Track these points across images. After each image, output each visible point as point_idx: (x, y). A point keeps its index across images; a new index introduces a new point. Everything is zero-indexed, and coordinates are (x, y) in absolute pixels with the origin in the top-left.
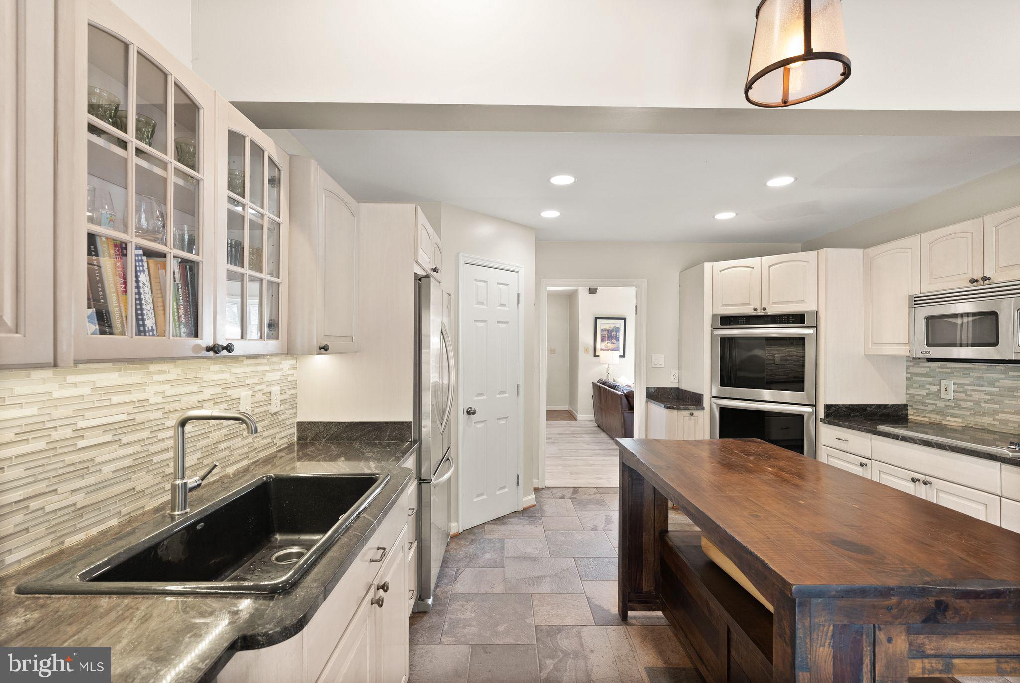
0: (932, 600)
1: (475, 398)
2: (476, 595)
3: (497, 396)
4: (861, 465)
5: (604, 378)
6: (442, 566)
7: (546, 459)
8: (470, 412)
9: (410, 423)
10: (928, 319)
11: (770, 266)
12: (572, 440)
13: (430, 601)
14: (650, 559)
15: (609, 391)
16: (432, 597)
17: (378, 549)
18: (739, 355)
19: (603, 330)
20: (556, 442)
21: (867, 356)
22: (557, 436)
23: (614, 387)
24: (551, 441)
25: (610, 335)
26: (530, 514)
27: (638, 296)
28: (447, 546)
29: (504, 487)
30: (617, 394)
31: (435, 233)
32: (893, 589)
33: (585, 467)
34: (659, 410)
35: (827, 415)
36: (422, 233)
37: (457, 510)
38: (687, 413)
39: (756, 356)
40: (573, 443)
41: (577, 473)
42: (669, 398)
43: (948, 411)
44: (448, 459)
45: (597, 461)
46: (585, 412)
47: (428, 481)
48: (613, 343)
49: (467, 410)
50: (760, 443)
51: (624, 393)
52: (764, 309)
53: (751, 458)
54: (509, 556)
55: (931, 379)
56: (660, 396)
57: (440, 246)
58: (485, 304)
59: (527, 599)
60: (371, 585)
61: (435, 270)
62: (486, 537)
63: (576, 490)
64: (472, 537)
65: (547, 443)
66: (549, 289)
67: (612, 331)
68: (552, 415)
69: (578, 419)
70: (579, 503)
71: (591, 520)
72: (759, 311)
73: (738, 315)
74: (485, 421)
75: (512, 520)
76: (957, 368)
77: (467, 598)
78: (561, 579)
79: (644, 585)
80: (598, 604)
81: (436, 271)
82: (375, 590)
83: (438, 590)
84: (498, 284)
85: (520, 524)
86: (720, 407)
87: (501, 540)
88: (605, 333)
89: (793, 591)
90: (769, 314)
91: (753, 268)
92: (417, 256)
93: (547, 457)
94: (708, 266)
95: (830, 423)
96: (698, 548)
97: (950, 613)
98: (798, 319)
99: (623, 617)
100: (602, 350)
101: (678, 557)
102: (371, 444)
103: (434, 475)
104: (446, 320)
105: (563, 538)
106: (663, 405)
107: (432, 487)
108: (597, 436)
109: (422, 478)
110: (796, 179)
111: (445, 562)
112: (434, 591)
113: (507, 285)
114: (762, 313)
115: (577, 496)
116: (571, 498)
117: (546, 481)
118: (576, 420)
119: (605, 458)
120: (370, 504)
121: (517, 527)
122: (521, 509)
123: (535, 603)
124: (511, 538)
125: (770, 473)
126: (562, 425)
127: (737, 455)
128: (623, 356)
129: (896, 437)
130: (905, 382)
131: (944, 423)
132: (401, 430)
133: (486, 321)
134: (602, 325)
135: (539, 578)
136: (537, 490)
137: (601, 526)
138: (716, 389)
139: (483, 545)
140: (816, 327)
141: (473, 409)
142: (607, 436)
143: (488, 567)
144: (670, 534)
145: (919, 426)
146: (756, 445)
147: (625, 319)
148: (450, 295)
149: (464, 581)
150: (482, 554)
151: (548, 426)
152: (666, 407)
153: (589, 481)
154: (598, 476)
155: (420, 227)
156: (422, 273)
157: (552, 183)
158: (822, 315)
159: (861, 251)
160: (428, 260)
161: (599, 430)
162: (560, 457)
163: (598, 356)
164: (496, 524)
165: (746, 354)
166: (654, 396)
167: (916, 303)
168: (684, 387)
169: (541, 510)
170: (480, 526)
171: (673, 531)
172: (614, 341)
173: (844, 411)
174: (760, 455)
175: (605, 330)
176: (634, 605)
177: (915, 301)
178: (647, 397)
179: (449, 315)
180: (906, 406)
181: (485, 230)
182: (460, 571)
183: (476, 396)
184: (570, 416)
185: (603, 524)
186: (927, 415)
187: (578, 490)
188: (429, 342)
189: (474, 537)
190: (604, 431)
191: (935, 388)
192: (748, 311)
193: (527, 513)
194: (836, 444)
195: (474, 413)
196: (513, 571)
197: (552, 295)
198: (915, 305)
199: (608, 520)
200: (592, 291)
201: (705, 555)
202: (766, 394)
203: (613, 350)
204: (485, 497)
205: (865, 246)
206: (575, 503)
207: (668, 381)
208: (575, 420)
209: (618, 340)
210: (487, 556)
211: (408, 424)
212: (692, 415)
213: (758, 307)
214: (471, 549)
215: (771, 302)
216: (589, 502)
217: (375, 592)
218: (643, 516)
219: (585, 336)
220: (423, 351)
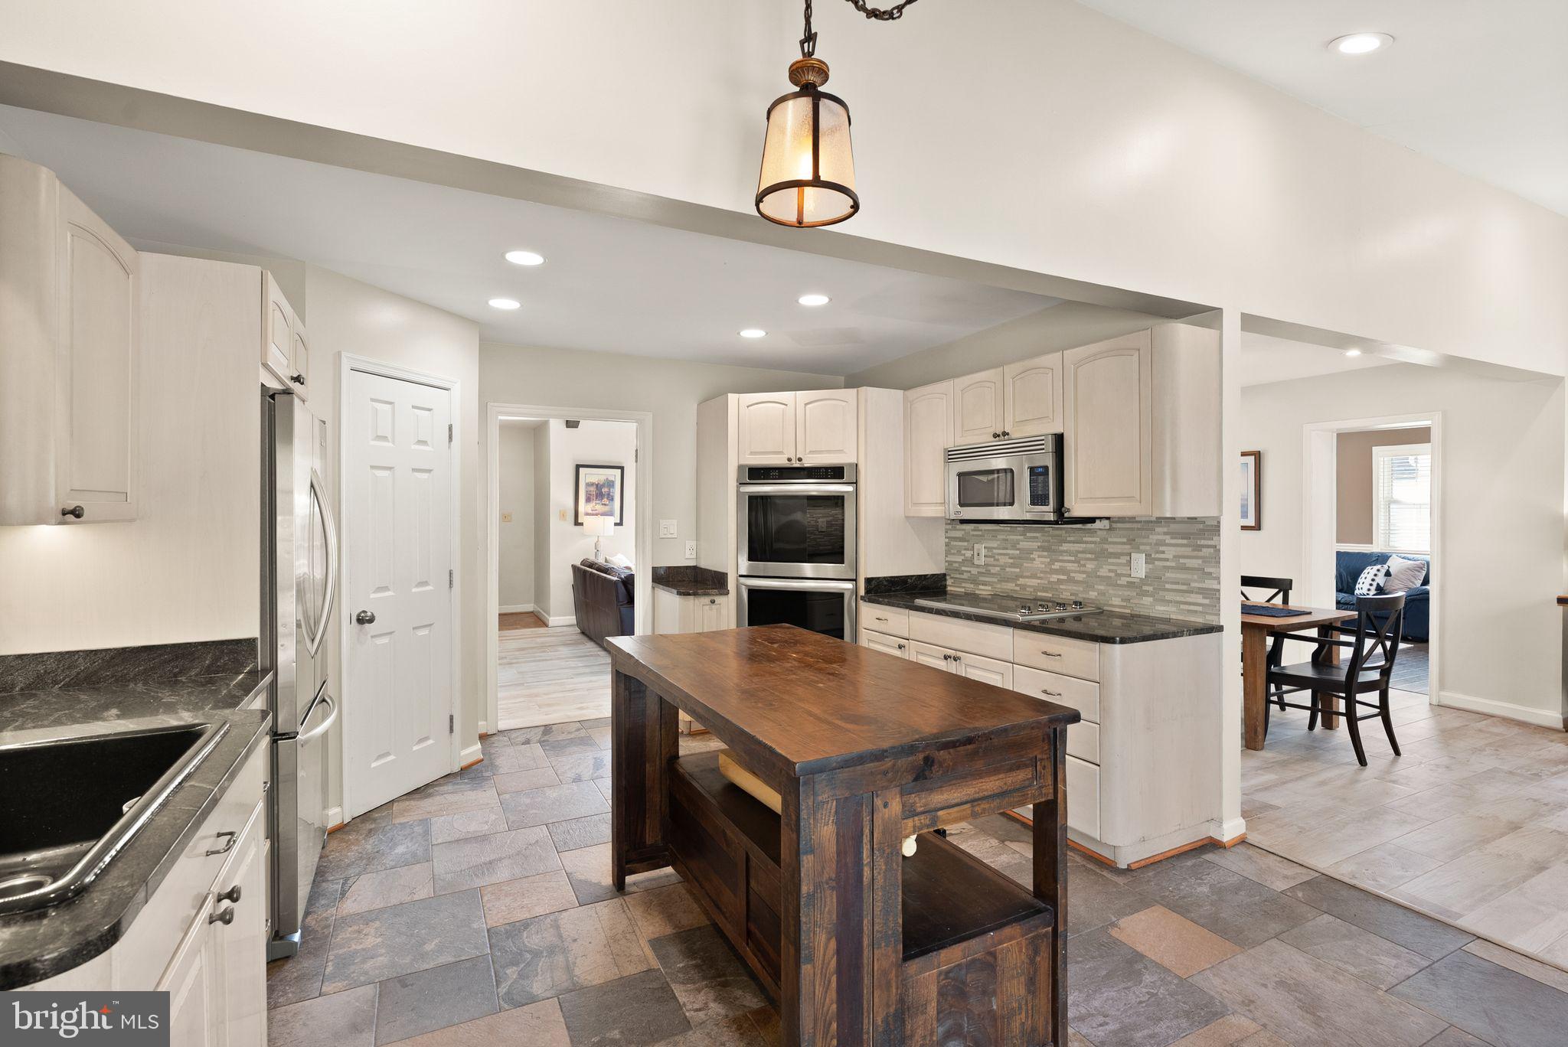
0: (921, 756)
1: (373, 596)
2: (382, 911)
3: (414, 590)
4: (900, 647)
5: (592, 558)
6: (314, 881)
7: (499, 689)
8: (363, 620)
9: (254, 640)
10: (960, 475)
11: (806, 404)
12: (541, 656)
13: (297, 937)
14: (656, 799)
15: (599, 576)
16: (299, 931)
17: (219, 835)
18: (775, 521)
19: (588, 485)
20: (515, 661)
21: (907, 518)
22: (517, 653)
23: (606, 571)
24: (505, 661)
25: (600, 493)
26: (473, 775)
27: (640, 433)
28: (323, 848)
29: (427, 738)
30: (611, 581)
31: (295, 315)
32: (886, 751)
33: (561, 695)
34: (669, 598)
35: (868, 591)
36: (274, 318)
37: (341, 786)
38: (706, 600)
39: (797, 522)
40: (543, 660)
41: (549, 705)
42: (684, 581)
43: (981, 578)
44: (324, 700)
45: (581, 683)
46: (562, 614)
47: (291, 736)
48: (605, 505)
49: (359, 615)
50: (788, 628)
51: (621, 578)
52: (800, 460)
53: (775, 646)
54: (440, 841)
55: (966, 544)
56: (671, 580)
57: (305, 339)
58: (390, 440)
59: (474, 896)
60: (208, 894)
61: (297, 379)
62: (397, 821)
63: (547, 729)
64: (370, 826)
65: (500, 664)
66: (500, 417)
67: (603, 486)
68: (507, 620)
69: (550, 624)
70: (553, 747)
71: (572, 768)
72: (793, 461)
73: (768, 467)
74: (391, 633)
75: (445, 788)
76: (988, 530)
77: (366, 918)
78: (526, 858)
79: (647, 836)
80: (583, 878)
81: (299, 381)
82: (214, 902)
83: (309, 918)
84: (413, 407)
85: (456, 793)
86: (749, 590)
87: (425, 822)
88: (593, 489)
89: (796, 770)
90: (806, 465)
91: (786, 405)
92: (266, 354)
93: (501, 686)
94: (732, 397)
95: (871, 601)
96: (716, 771)
97: (936, 767)
98: (835, 473)
99: (619, 886)
100: (587, 514)
101: (690, 785)
102: (172, 682)
103: (302, 724)
104: (318, 465)
105: (528, 801)
106: (675, 591)
107: (299, 747)
108: (581, 647)
109: (280, 732)
110: (831, 300)
111: (320, 874)
112: (303, 921)
113: (430, 410)
114: (797, 465)
115: (551, 738)
116: (540, 742)
117: (499, 723)
118: (547, 626)
119: (594, 678)
120: (198, 768)
121: (450, 798)
122: (456, 769)
123: (485, 899)
124: (442, 816)
125: (794, 659)
126: (526, 635)
127: (761, 644)
128: (620, 524)
129: (930, 611)
130: (944, 548)
131: (977, 592)
132: (237, 653)
133: (393, 468)
134: (588, 476)
135: (490, 863)
136: (483, 737)
137: (586, 774)
138: (744, 565)
139: (392, 833)
140: (856, 483)
141: (369, 614)
142: (595, 646)
143: (403, 864)
144: (681, 760)
145: (957, 598)
146: (784, 631)
147: (622, 468)
148: (324, 422)
149: (359, 895)
150: (391, 848)
151: (501, 639)
152: (680, 593)
153: (569, 713)
154: (582, 705)
155: (271, 306)
156: (274, 385)
157: (507, 260)
158: (861, 467)
159: (900, 393)
160: (285, 362)
161: (584, 639)
162: (523, 684)
163: (582, 524)
164: (414, 799)
165: (784, 519)
166: (663, 578)
167: (950, 457)
168: (703, 564)
169: (492, 766)
170: (384, 807)
171: (684, 756)
172: (605, 501)
173: (885, 586)
174: (786, 642)
175: (592, 484)
176: (634, 865)
177: (949, 455)
178: (653, 581)
179: (323, 455)
180: (944, 575)
181: (387, 316)
182: (350, 882)
183: (373, 593)
184: (537, 620)
185: (591, 771)
186: (963, 585)
187: (551, 728)
188: (291, 503)
189: (373, 826)
190: (591, 639)
191: (969, 554)
192: (779, 461)
193: (468, 773)
194: (877, 625)
195: (371, 620)
196: (444, 863)
197: (505, 428)
198: (949, 459)
199: (598, 764)
200: (571, 424)
201: (723, 776)
202: (808, 569)
203: (604, 514)
204: (392, 757)
205: (905, 388)
206: (547, 748)
207: (682, 557)
208: (545, 625)
209: (612, 500)
210: (400, 849)
211: (251, 642)
212: (713, 602)
213: (793, 457)
214: (369, 846)
215: (807, 451)
216: (568, 744)
217: (214, 906)
218: (645, 742)
219: (560, 494)
220: (279, 518)
